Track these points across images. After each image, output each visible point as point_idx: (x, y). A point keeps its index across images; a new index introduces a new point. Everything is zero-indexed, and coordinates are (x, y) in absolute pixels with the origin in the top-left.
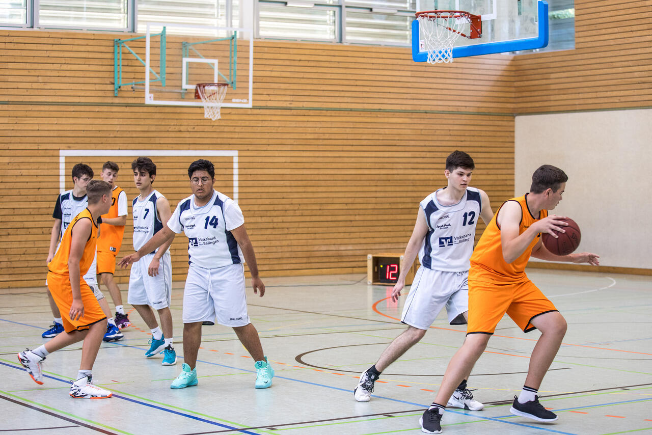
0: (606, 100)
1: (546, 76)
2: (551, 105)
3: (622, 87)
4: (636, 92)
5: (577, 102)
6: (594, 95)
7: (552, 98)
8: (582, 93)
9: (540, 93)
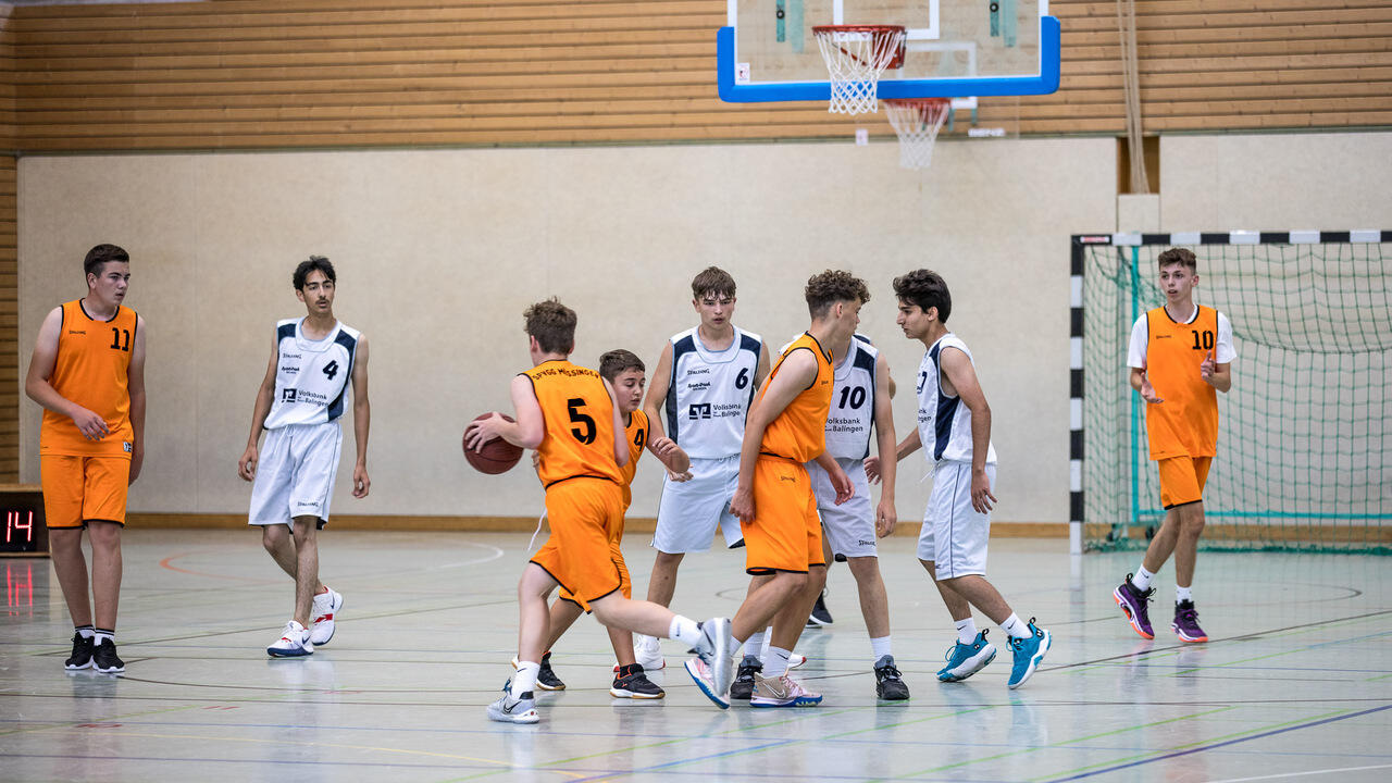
0: (308, 127)
1: (120, 62)
2: (135, 132)
3: (356, 98)
4: (397, 110)
5: (218, 128)
6: (272, 113)
7: (138, 115)
8: (232, 107)
9: (100, 102)
